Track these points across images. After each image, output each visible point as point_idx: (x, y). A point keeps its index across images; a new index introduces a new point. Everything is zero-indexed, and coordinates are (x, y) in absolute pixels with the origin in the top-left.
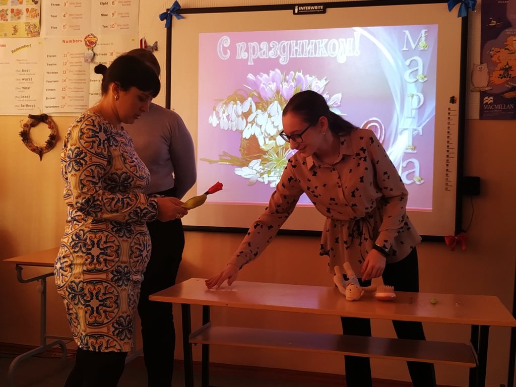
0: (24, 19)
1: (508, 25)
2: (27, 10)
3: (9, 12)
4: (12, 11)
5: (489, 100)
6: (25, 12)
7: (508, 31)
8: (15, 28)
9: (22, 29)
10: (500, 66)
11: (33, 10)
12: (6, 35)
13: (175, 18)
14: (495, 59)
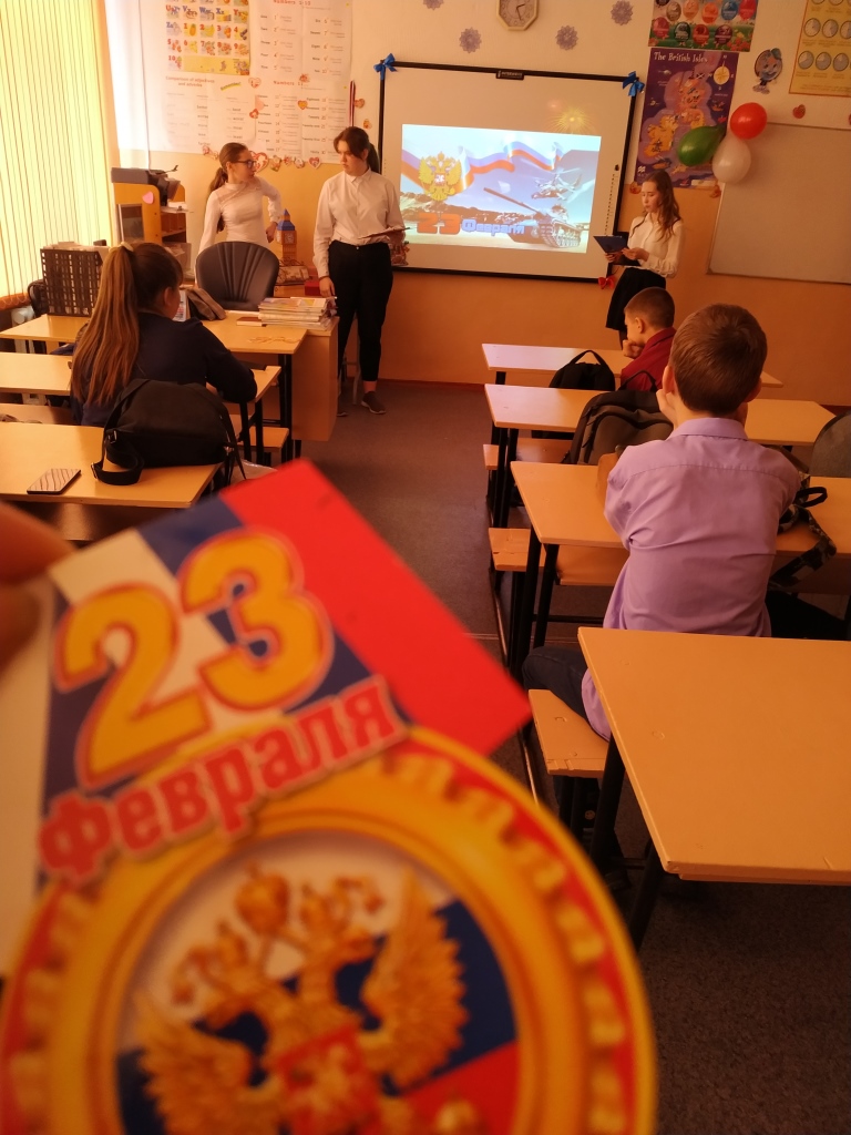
0: (233, 54)
1: (663, 106)
2: (236, 45)
3: (216, 45)
4: (219, 44)
5: (642, 169)
6: (233, 48)
7: (663, 111)
8: (223, 63)
9: (231, 66)
10: (654, 141)
11: (242, 46)
12: (213, 70)
13: (388, 70)
14: (650, 134)
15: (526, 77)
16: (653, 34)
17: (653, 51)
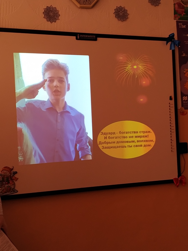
15: (98, 39)
16: (176, 12)
17: (178, 22)
